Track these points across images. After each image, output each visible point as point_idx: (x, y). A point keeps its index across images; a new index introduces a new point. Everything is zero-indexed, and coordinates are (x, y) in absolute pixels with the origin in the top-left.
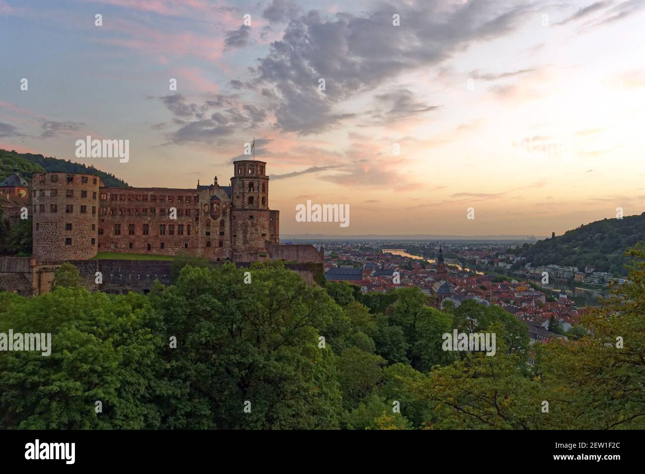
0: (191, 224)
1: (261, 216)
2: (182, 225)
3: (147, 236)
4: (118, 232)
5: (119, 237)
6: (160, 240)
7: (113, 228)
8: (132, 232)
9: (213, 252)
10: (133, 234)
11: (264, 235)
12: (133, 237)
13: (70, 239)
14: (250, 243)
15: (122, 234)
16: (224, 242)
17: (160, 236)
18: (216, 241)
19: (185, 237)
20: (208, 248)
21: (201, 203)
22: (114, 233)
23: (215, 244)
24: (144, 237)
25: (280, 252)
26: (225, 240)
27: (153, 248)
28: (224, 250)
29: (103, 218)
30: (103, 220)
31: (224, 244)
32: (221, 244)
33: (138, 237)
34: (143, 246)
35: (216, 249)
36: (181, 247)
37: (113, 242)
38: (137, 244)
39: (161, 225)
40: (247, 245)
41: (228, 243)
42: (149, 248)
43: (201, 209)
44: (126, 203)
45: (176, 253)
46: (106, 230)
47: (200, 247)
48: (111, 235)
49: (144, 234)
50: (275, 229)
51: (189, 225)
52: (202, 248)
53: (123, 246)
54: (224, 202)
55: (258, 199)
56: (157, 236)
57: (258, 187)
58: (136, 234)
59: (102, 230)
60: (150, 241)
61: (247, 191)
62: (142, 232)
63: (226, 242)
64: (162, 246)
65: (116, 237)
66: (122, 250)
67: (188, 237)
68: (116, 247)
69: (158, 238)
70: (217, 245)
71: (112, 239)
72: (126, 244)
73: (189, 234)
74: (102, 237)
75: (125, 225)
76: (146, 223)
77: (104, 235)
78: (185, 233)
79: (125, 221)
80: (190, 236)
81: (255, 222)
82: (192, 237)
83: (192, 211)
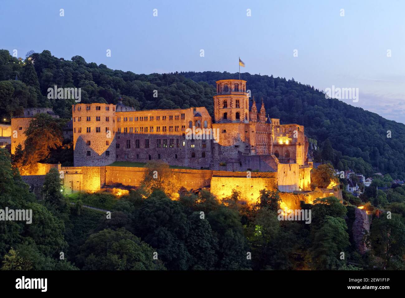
0: (179, 138)
1: (233, 129)
2: (173, 139)
3: (148, 148)
4: (129, 146)
5: (129, 150)
6: (157, 152)
7: (125, 143)
8: (138, 146)
9: (197, 161)
10: (139, 147)
11: (236, 146)
12: (138, 150)
13: (90, 152)
14: (224, 154)
15: (131, 147)
16: (206, 153)
17: (157, 149)
18: (199, 152)
19: (175, 149)
20: (193, 158)
21: (187, 120)
22: (126, 147)
23: (198, 155)
24: (146, 149)
25: (247, 162)
26: (207, 152)
27: (152, 158)
28: (207, 160)
29: (119, 136)
30: (119, 137)
31: (206, 155)
32: (204, 155)
33: (142, 150)
34: (145, 156)
35: (200, 160)
36: (172, 157)
37: (126, 154)
38: (141, 156)
39: (158, 140)
40: (221, 155)
41: (210, 154)
42: (150, 158)
43: (187, 125)
44: (134, 123)
45: (169, 162)
46: (121, 145)
47: (186, 157)
48: (124, 148)
49: (146, 147)
50: (249, 141)
51: (178, 139)
52: (188, 158)
53: (133, 157)
54: (205, 118)
55: (231, 114)
56: (155, 148)
57: (231, 104)
58: (141, 147)
59: (119, 144)
60: (151, 153)
61: (222, 107)
62: (144, 146)
63: (208, 153)
64: (159, 157)
65: (127, 150)
66: (132, 160)
67: (178, 149)
68: (128, 157)
69: (156, 150)
70: (201, 156)
71: (125, 151)
72: (134, 155)
73: (178, 147)
74: (118, 150)
75: (133, 140)
76: (147, 138)
77: (120, 148)
78: (175, 146)
79: (133, 137)
80: (179, 149)
81: (227, 135)
82: (181, 149)
83: (180, 127)
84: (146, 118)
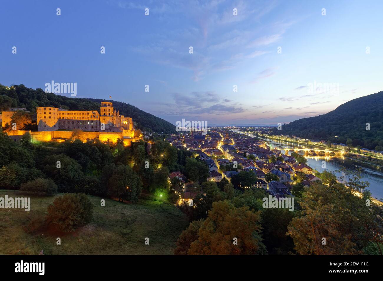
1: (108, 118)
2: (84, 121)
9: (94, 129)
11: (109, 124)
12: (69, 125)
15: (66, 124)
17: (77, 125)
19: (85, 125)
20: (92, 128)
21: (90, 115)
22: (63, 124)
23: (94, 127)
25: (113, 129)
27: (75, 128)
30: (60, 120)
32: (96, 127)
33: (71, 125)
34: (72, 127)
38: (70, 127)
41: (99, 126)
43: (90, 117)
44: (67, 115)
45: (82, 129)
46: (61, 123)
49: (72, 124)
50: (113, 122)
51: (86, 122)
52: (90, 128)
54: (97, 115)
55: (107, 114)
57: (107, 110)
60: (74, 126)
61: (103, 111)
64: (78, 128)
66: (66, 129)
68: (64, 128)
71: (63, 126)
72: (67, 127)
74: (60, 125)
76: (73, 121)
79: (67, 121)
82: (87, 125)
83: (87, 117)
84: (72, 114)
